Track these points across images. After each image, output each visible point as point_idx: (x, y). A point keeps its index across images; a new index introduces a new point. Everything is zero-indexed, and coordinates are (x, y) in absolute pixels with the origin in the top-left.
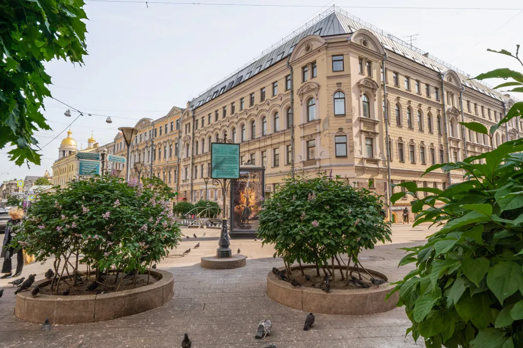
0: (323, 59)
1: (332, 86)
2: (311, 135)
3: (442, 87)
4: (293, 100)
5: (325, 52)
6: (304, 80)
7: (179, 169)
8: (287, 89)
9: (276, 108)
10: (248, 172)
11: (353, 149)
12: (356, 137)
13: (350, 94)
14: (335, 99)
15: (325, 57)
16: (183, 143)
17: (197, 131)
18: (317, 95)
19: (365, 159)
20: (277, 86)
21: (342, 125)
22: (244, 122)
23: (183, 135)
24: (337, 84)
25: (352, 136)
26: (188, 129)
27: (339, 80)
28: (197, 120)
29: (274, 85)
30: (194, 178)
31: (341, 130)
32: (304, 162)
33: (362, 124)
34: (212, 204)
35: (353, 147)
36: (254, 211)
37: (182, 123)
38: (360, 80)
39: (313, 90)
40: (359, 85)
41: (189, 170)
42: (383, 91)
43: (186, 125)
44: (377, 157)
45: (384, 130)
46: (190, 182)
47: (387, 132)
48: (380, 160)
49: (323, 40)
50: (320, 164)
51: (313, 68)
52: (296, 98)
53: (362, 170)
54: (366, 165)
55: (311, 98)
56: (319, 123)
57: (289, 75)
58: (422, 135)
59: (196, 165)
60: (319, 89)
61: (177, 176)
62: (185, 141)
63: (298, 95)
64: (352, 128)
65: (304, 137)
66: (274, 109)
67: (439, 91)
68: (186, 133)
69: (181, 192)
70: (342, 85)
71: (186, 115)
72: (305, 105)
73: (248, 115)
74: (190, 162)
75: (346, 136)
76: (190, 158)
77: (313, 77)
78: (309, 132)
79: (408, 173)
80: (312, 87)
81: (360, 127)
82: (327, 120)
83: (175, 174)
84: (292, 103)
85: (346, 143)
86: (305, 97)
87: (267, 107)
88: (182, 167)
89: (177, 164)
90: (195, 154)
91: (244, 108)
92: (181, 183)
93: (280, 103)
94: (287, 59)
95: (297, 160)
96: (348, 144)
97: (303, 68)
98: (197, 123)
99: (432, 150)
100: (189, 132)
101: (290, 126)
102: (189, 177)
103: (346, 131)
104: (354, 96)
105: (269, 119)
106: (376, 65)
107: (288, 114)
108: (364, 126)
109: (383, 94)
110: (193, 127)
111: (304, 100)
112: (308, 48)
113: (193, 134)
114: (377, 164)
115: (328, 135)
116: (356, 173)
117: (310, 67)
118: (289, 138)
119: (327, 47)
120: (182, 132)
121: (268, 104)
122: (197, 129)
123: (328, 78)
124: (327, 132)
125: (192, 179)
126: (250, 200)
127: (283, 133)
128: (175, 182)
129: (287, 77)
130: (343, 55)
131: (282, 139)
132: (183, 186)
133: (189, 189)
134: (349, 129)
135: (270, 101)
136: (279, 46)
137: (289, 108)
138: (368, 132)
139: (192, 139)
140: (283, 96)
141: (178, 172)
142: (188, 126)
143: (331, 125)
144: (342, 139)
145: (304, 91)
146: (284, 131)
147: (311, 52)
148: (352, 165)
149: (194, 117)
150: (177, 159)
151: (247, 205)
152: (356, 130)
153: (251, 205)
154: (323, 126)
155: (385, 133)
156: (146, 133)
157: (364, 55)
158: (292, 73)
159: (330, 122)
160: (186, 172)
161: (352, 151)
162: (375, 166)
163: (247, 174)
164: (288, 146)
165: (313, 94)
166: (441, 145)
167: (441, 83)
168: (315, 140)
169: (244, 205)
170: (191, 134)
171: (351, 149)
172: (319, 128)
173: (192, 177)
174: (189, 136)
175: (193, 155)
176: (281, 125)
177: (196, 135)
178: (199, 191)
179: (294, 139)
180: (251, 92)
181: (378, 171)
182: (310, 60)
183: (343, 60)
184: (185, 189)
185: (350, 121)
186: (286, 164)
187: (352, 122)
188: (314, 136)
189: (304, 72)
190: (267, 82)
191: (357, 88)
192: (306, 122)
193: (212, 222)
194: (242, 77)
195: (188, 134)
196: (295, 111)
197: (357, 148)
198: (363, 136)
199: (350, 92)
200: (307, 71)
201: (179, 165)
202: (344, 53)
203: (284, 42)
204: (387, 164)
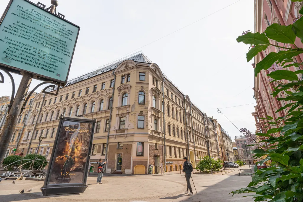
0: (135, 73)
1: (139, 87)
2: (123, 114)
3: (184, 102)
4: (114, 93)
5: (136, 69)
6: (122, 83)
7: (23, 132)
8: (111, 87)
9: (102, 97)
10: (79, 123)
11: (148, 124)
12: (150, 117)
13: (148, 93)
14: (139, 95)
15: (136, 72)
16: (31, 114)
17: (44, 107)
18: (129, 91)
19: (154, 131)
20: (105, 85)
21: (142, 109)
22: (80, 103)
23: (33, 109)
24: (141, 87)
25: (148, 117)
26: (38, 105)
27: (143, 85)
28: (46, 101)
29: (103, 84)
30: (34, 138)
31: (141, 112)
32: (116, 130)
33: (153, 111)
34: (40, 157)
35: (148, 123)
36: (78, 162)
37: (34, 101)
38: (153, 88)
39: (127, 88)
40: (152, 90)
41: (31, 133)
42: (162, 97)
43: (37, 103)
44: (159, 131)
45: (163, 117)
46: (29, 142)
47: (164, 117)
48: (161, 133)
49: (136, 64)
50: (127, 132)
51: (128, 77)
52: (116, 92)
53: (152, 137)
54: (154, 134)
55: (125, 93)
56: (129, 107)
57: (113, 80)
58: (178, 122)
59: (37, 130)
60: (130, 88)
61: (20, 136)
62: (33, 113)
63: (117, 91)
64: (148, 112)
65: (118, 115)
66: (101, 97)
67: (183, 103)
68: (36, 108)
69: (20, 149)
70: (144, 88)
71: (39, 96)
72: (121, 97)
73: (83, 99)
74: (33, 127)
75: (144, 116)
76: (34, 124)
77: (127, 81)
78: (122, 112)
79: (172, 142)
80: (126, 87)
81: (152, 112)
82: (134, 106)
83: (19, 135)
84: (113, 94)
85: (144, 120)
86: (122, 92)
87: (96, 96)
88: (26, 131)
89: (22, 128)
90: (39, 122)
91: (81, 95)
92: (22, 142)
93: (105, 94)
94: (113, 71)
95: (112, 129)
96: (145, 121)
97: (122, 76)
98: (45, 102)
99: (181, 131)
100: (38, 107)
101: (110, 108)
102: (29, 138)
103: (144, 113)
104: (150, 95)
105: (97, 103)
106: (160, 83)
107: (109, 101)
108: (154, 112)
109: (162, 98)
110: (42, 104)
111: (121, 94)
112: (126, 67)
113: (41, 109)
114: (159, 135)
115: (134, 114)
116: (149, 139)
117: (126, 76)
118: (108, 115)
119: (137, 67)
120: (32, 107)
121: (98, 94)
122: (44, 106)
123: (137, 83)
124: (133, 112)
125: (32, 139)
126: (76, 150)
127: (105, 111)
128: (17, 141)
129: (111, 80)
130: (145, 73)
131: (104, 115)
132: (22, 144)
133: (28, 146)
134: (146, 112)
135: (99, 93)
136: (108, 65)
137: (111, 97)
138: (155, 116)
139: (39, 112)
140: (108, 90)
141: (22, 134)
142: (38, 104)
143: (136, 109)
144: (142, 118)
145: (122, 88)
146: (106, 110)
147: (128, 68)
148: (147, 134)
149: (44, 98)
150: (23, 125)
151: (71, 156)
152: (150, 114)
153: (76, 155)
154: (131, 109)
155: (163, 119)
156: (3, 106)
157: (155, 76)
158: (115, 78)
159: (136, 107)
160: (28, 134)
161: (147, 125)
162: (158, 136)
163: (78, 124)
164: (107, 120)
165: (127, 91)
166: (185, 129)
167: (184, 99)
168: (125, 117)
169: (68, 156)
170: (39, 109)
171: (147, 124)
172: (129, 110)
173: (32, 138)
174: (37, 110)
175: (37, 123)
176: (104, 106)
177: (43, 110)
178: (35, 149)
179: (111, 116)
180: (87, 86)
181: (159, 139)
182: (127, 72)
183: (145, 76)
184: (24, 146)
185: (147, 108)
186: (104, 131)
187: (148, 109)
188: (125, 115)
189: (122, 79)
190: (99, 82)
191: (151, 91)
192: (120, 106)
193: (35, 174)
194: (83, 78)
195: (37, 108)
196: (114, 99)
197: (150, 124)
198: (153, 118)
199: (148, 92)
200: (124, 78)
201: (23, 129)
202: (146, 72)
203: (112, 64)
204: (163, 136)
